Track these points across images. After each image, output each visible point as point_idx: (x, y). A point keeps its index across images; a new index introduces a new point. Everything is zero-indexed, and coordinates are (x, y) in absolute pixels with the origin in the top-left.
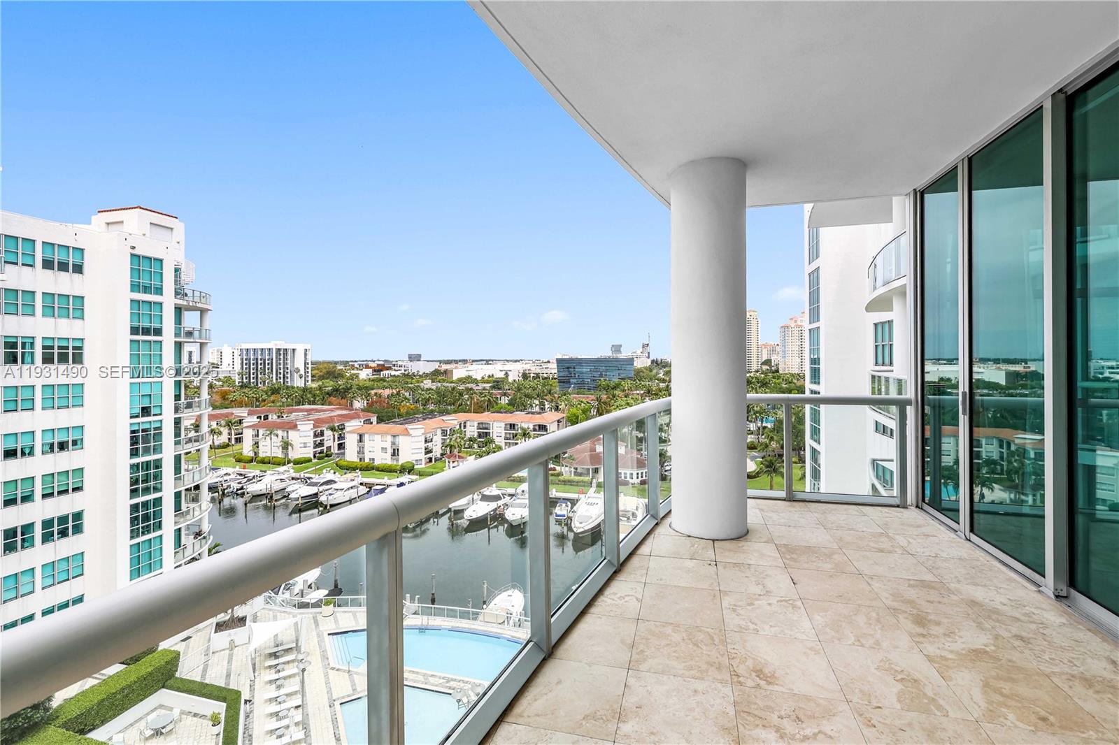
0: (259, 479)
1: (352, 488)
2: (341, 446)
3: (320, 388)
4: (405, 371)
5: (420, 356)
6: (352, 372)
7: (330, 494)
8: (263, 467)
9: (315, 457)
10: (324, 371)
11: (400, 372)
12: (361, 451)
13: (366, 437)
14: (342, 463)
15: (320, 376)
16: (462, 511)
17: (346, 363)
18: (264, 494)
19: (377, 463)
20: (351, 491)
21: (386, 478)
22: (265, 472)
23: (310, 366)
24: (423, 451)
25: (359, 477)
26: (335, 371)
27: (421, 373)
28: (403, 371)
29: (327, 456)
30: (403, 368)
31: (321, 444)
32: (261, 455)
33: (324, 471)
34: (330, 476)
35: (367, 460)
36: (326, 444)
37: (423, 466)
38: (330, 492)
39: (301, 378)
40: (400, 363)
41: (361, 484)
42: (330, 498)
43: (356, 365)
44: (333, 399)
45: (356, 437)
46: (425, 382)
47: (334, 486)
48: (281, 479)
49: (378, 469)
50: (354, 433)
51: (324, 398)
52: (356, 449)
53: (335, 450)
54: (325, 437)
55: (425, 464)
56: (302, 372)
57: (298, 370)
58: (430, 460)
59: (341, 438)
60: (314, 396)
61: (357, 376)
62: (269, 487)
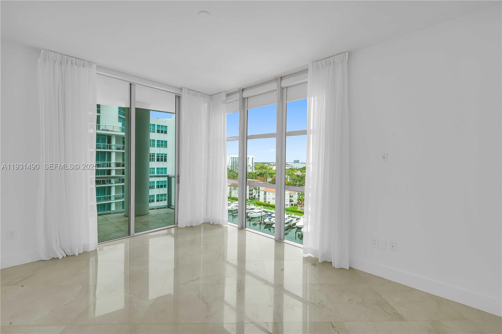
0: (230, 205)
1: (260, 212)
2: (259, 196)
3: (255, 173)
4: (291, 167)
5: (299, 161)
6: (271, 167)
7: (252, 214)
8: (232, 201)
9: (249, 199)
10: (260, 166)
11: (289, 167)
12: (265, 199)
13: (267, 193)
14: (258, 202)
15: (258, 168)
16: (301, 228)
17: (268, 163)
18: (231, 211)
19: (271, 203)
20: (260, 213)
21: (273, 210)
22: (232, 202)
23: (254, 164)
24: (289, 201)
25: (263, 209)
26: (263, 166)
27: (297, 168)
28: (290, 167)
29: (254, 199)
30: (290, 166)
31: (252, 194)
32: (232, 196)
33: (251, 204)
34: (253, 207)
35: (267, 202)
36: (254, 195)
37: (289, 207)
38: (252, 213)
39: (251, 168)
40: (289, 164)
41: (264, 211)
42: (251, 215)
43: (272, 164)
44: (259, 177)
45: (264, 193)
46: (298, 172)
47: (254, 211)
48: (236, 206)
49: (271, 206)
50: (263, 191)
51: (256, 176)
52: (263, 197)
53: (257, 197)
54: (253, 192)
55: (290, 206)
56: (251, 166)
57: (250, 166)
58: (292, 205)
59: (259, 193)
60: (253, 176)
61: (272, 169)
62: (232, 208)
